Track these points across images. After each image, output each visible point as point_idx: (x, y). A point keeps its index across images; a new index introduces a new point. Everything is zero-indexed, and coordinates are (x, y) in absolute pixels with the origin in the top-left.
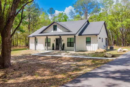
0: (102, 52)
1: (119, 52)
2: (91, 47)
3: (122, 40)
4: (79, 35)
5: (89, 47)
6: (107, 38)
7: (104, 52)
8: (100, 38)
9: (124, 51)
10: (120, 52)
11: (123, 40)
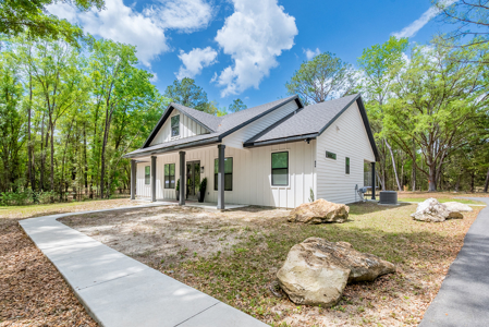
0: (325, 221)
1: (423, 217)
2: (291, 192)
3: (430, 173)
4: (245, 145)
5: (283, 192)
6: (373, 163)
7: (338, 217)
8: (330, 155)
9: (457, 216)
10: (429, 221)
11: (435, 173)
